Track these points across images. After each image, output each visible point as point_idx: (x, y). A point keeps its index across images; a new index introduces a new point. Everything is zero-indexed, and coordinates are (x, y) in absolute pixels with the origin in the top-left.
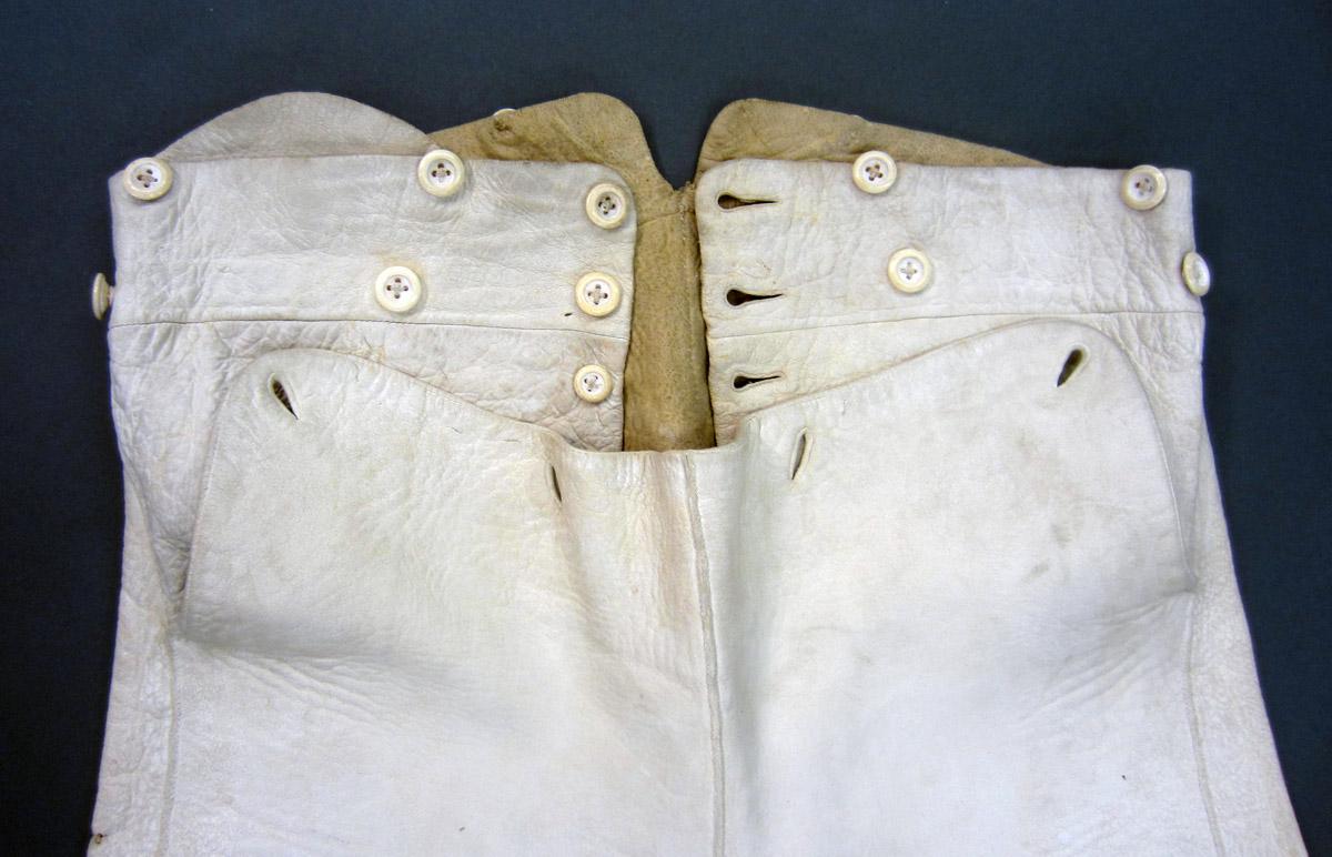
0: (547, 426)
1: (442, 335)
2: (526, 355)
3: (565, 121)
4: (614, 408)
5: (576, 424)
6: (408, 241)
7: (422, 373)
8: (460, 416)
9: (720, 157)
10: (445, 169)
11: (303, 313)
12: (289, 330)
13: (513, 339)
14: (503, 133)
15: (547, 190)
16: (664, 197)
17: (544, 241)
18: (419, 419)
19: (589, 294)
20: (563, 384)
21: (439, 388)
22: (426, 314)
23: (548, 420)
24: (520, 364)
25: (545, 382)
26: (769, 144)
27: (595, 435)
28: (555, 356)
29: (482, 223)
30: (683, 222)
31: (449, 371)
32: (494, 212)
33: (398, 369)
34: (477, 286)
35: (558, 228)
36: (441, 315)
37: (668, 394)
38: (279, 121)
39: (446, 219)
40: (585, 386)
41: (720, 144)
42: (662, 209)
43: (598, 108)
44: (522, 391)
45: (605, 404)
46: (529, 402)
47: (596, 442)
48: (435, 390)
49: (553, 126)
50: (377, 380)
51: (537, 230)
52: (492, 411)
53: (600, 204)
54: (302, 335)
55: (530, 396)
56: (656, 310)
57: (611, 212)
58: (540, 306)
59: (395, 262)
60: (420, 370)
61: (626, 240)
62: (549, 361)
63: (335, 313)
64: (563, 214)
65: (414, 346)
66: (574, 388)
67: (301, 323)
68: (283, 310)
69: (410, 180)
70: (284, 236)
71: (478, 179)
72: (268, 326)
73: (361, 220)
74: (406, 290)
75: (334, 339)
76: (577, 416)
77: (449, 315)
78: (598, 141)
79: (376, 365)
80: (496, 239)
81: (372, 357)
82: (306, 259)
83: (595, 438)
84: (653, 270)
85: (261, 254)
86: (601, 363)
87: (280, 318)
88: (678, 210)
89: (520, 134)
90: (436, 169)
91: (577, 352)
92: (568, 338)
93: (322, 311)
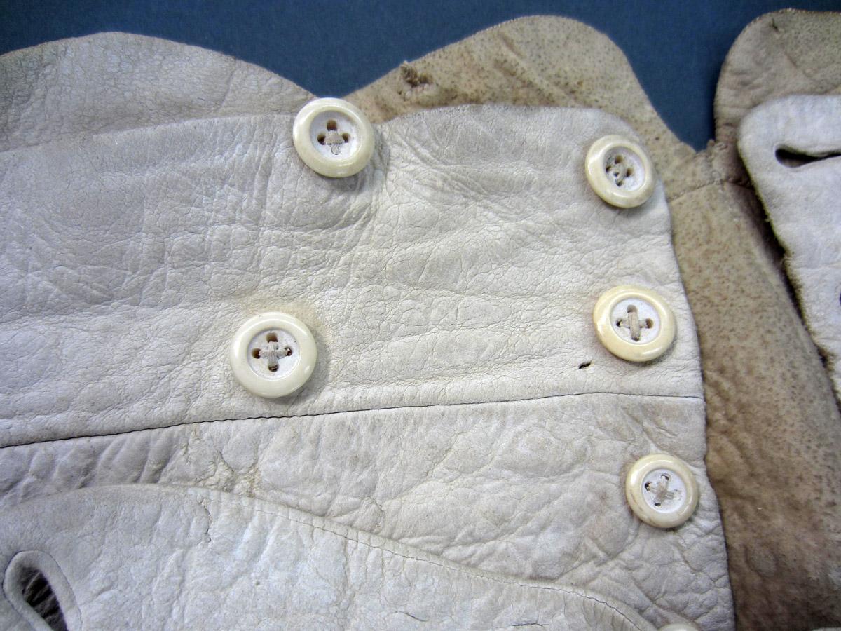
0: (583, 584)
1: (364, 431)
2: (522, 449)
3: (519, 54)
4: (709, 532)
5: (640, 574)
6: (283, 267)
7: (335, 507)
8: (419, 587)
9: (748, 102)
10: (340, 132)
11: (99, 421)
12: (74, 456)
13: (495, 424)
14: (419, 89)
15: (516, 152)
16: (687, 162)
17: (523, 242)
18: (337, 604)
19: (618, 324)
20: (603, 497)
21: (371, 531)
22: (329, 395)
23: (584, 571)
24: (514, 467)
25: (568, 496)
26: (818, 77)
27: (682, 591)
28: (577, 443)
29: (412, 222)
30: (724, 197)
31: (385, 497)
32: (431, 200)
33: (288, 506)
34: (414, 334)
35: (539, 218)
36: (359, 393)
37: (827, 497)
38: (39, 92)
39: (348, 223)
40: (650, 496)
41: (745, 84)
42: (689, 180)
43: (563, 36)
44: (526, 520)
45: (691, 527)
46: (541, 538)
47: (685, 606)
48: (363, 537)
49: (500, 64)
50: (248, 535)
51: (506, 225)
52: (475, 566)
53: (607, 169)
54: (99, 465)
55: (543, 528)
56: (740, 338)
57: (628, 181)
58: (531, 356)
59: (264, 304)
60: (330, 503)
61: (656, 229)
62: (568, 456)
63: (159, 413)
64: (547, 192)
65: (314, 457)
66: (626, 502)
67: (95, 441)
68: (59, 420)
69: (280, 154)
70: (55, 282)
71: (395, 151)
72: (31, 455)
73: (196, 238)
74: (289, 353)
75: (164, 462)
76: (639, 557)
77: (372, 392)
78: (573, 83)
79: (245, 502)
80: (440, 246)
81: (238, 488)
82: (101, 321)
83: (683, 598)
84: (707, 273)
85: (13, 320)
86: (661, 447)
87: (55, 438)
88: (712, 180)
89: (447, 85)
90: (324, 130)
91: (617, 433)
92: (595, 408)
93: (135, 412)
